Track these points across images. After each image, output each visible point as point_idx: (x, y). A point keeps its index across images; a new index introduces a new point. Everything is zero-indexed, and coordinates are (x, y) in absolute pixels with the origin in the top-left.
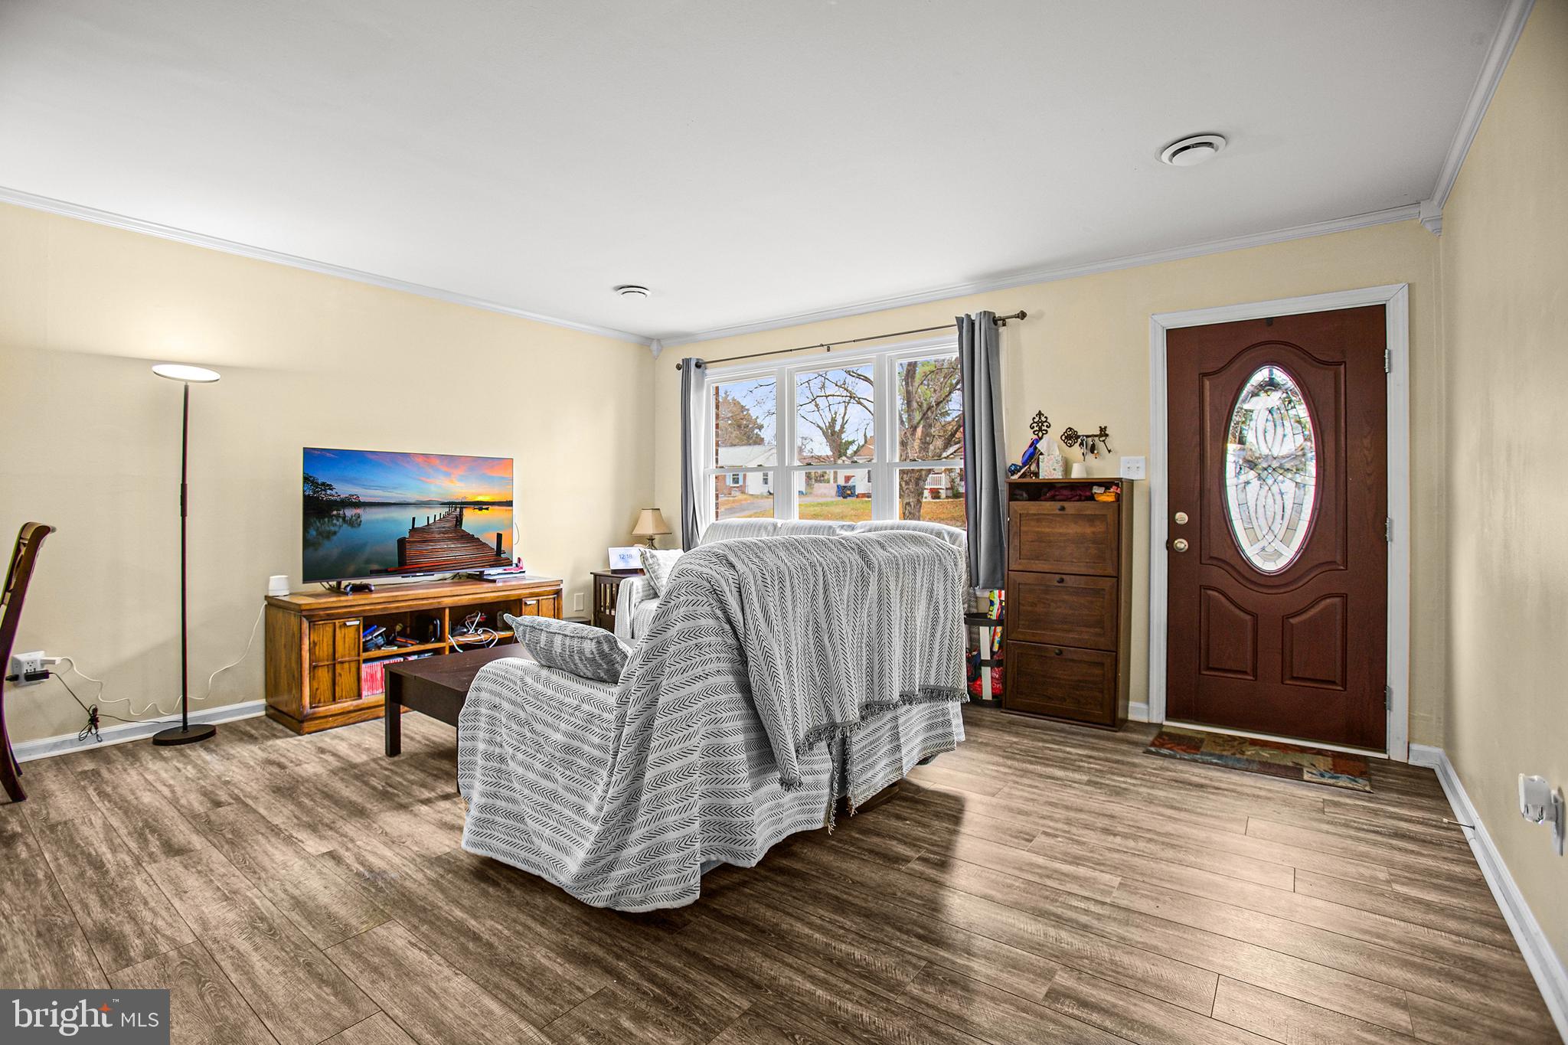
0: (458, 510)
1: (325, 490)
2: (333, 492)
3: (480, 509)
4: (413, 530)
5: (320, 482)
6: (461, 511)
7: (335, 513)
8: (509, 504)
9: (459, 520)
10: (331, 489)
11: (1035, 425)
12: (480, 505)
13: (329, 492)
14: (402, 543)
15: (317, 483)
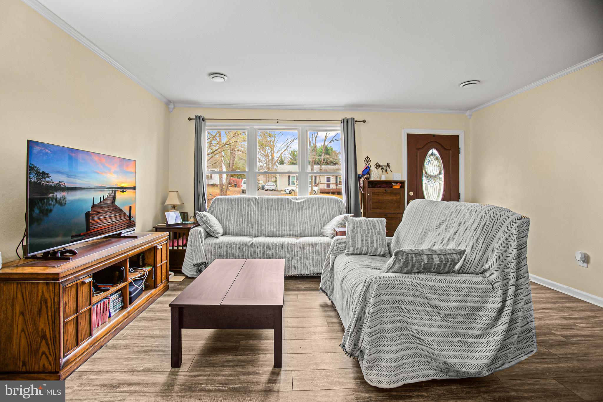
0: (114, 192)
1: (44, 178)
2: (50, 180)
3: (123, 192)
4: (94, 206)
5: (41, 171)
6: (115, 193)
7: (51, 195)
8: (134, 188)
9: (114, 199)
10: (48, 177)
11: (366, 161)
12: (123, 189)
13: (47, 179)
14: (88, 214)
15: (39, 172)
